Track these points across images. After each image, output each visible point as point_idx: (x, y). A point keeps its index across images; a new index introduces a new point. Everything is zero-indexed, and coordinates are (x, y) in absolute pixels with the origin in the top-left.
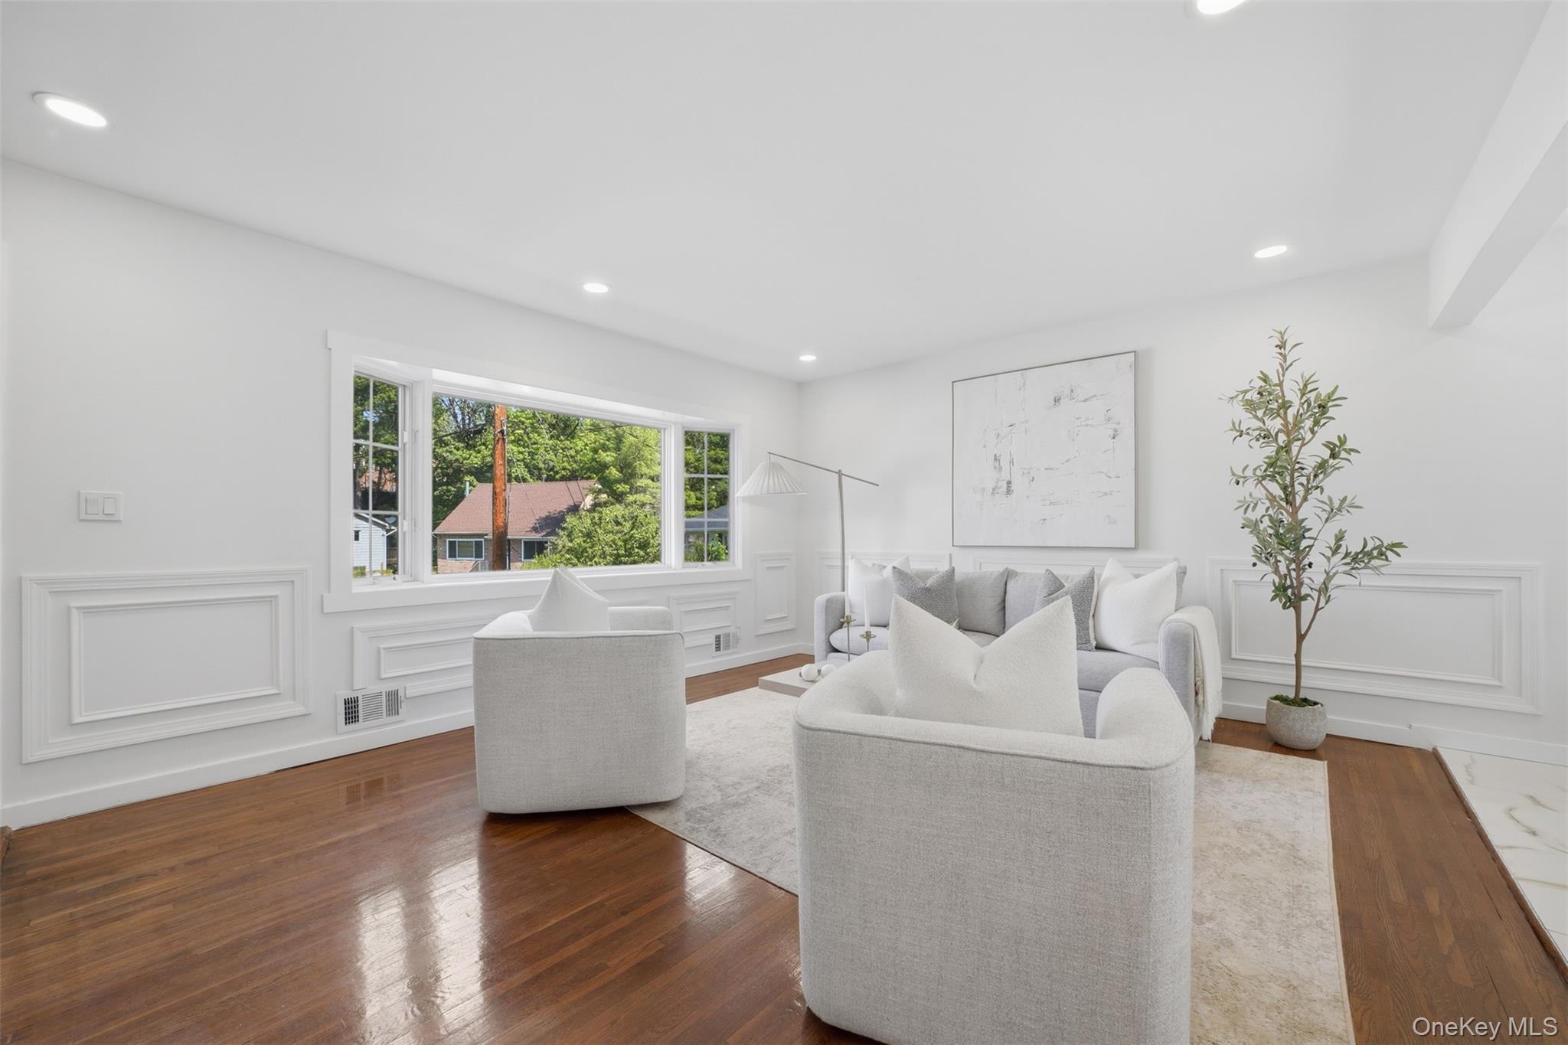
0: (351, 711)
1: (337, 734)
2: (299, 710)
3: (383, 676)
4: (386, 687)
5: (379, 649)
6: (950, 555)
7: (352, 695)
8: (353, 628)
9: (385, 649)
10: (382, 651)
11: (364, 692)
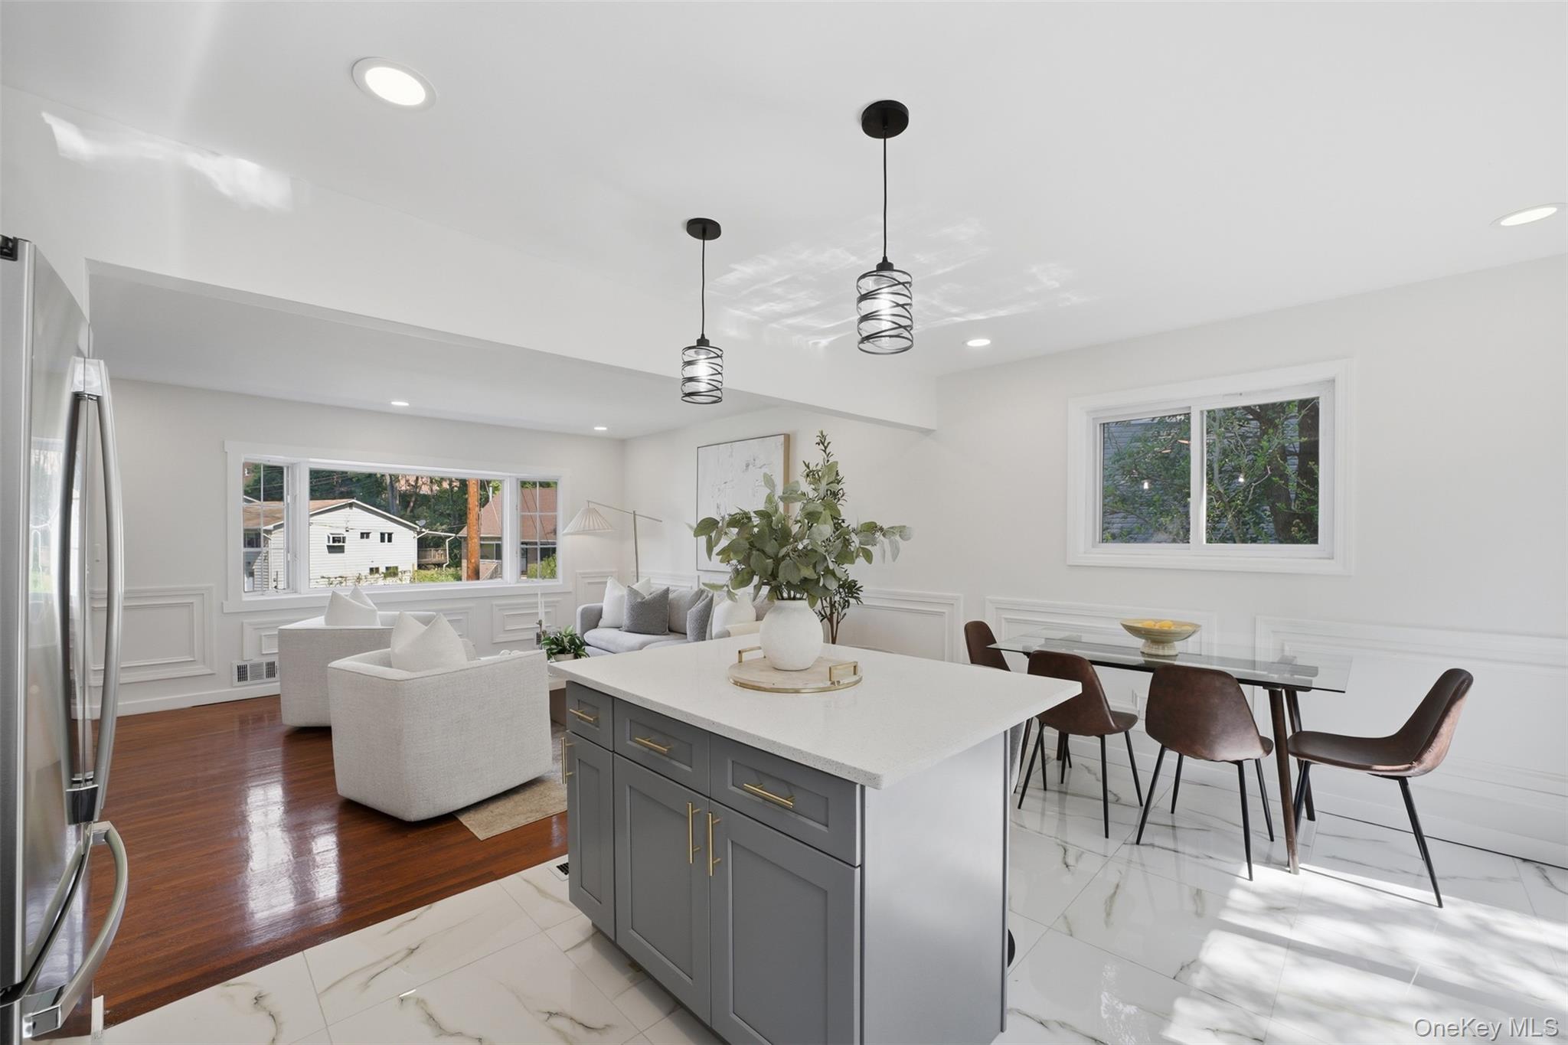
0: (242, 673)
1: (232, 686)
2: (209, 671)
3: (264, 652)
4: (266, 660)
5: (261, 636)
6: (699, 577)
7: (243, 664)
8: (242, 623)
9: (265, 636)
10: (263, 638)
11: (251, 662)
